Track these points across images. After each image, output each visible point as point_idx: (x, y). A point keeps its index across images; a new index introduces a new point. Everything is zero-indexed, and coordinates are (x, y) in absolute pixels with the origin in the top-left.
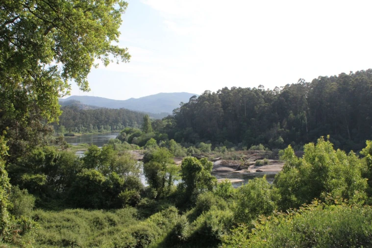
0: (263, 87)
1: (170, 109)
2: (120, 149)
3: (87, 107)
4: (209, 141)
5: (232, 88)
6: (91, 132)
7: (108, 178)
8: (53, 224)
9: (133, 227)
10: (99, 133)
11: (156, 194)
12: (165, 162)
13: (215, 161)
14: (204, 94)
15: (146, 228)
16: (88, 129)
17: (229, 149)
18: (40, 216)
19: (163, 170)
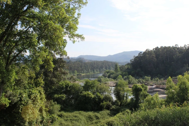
0: (178, 45)
1: (128, 60)
2: (103, 81)
3: (88, 61)
4: (150, 75)
5: (161, 47)
6: (90, 73)
7: (95, 96)
8: (69, 118)
9: (107, 120)
10: (94, 73)
11: (119, 103)
12: (124, 87)
13: (152, 86)
14: (146, 51)
15: (113, 120)
16: (88, 72)
17: (160, 79)
18: (62, 115)
19: (123, 91)
